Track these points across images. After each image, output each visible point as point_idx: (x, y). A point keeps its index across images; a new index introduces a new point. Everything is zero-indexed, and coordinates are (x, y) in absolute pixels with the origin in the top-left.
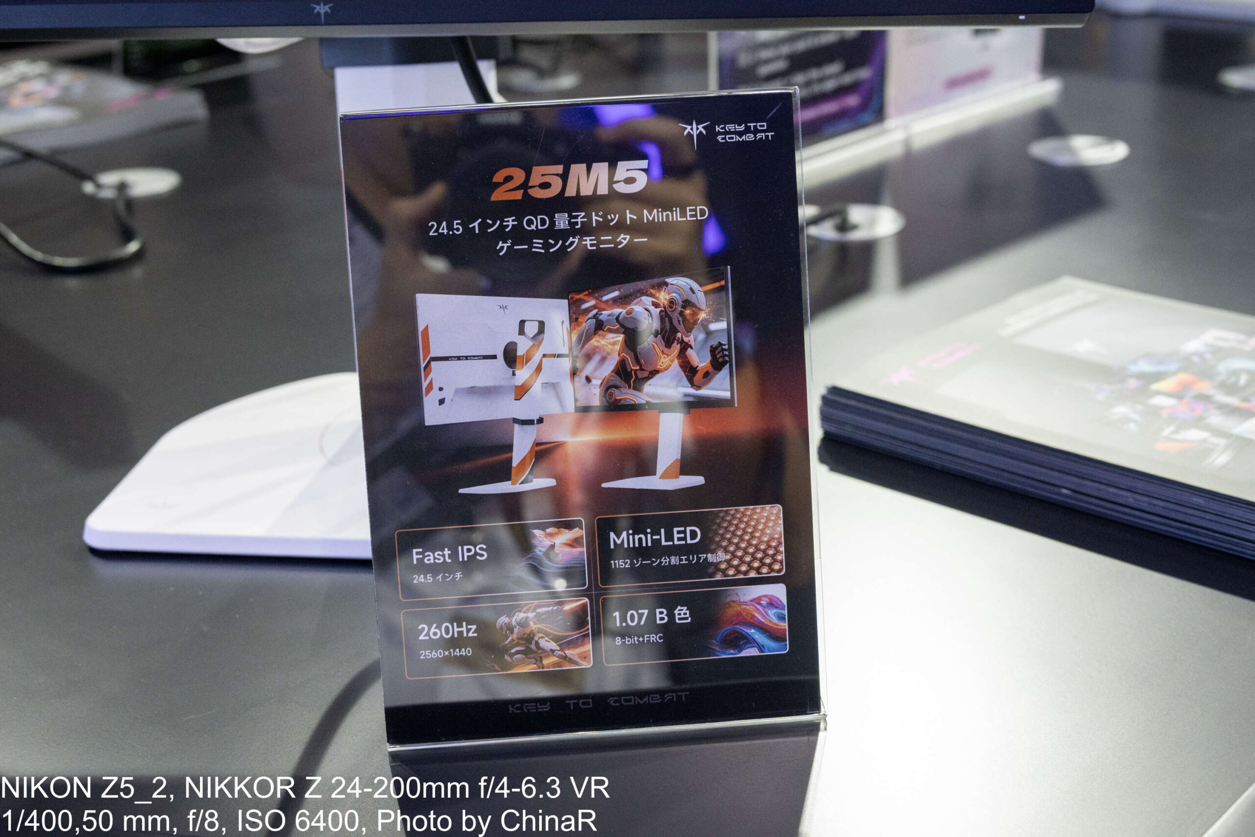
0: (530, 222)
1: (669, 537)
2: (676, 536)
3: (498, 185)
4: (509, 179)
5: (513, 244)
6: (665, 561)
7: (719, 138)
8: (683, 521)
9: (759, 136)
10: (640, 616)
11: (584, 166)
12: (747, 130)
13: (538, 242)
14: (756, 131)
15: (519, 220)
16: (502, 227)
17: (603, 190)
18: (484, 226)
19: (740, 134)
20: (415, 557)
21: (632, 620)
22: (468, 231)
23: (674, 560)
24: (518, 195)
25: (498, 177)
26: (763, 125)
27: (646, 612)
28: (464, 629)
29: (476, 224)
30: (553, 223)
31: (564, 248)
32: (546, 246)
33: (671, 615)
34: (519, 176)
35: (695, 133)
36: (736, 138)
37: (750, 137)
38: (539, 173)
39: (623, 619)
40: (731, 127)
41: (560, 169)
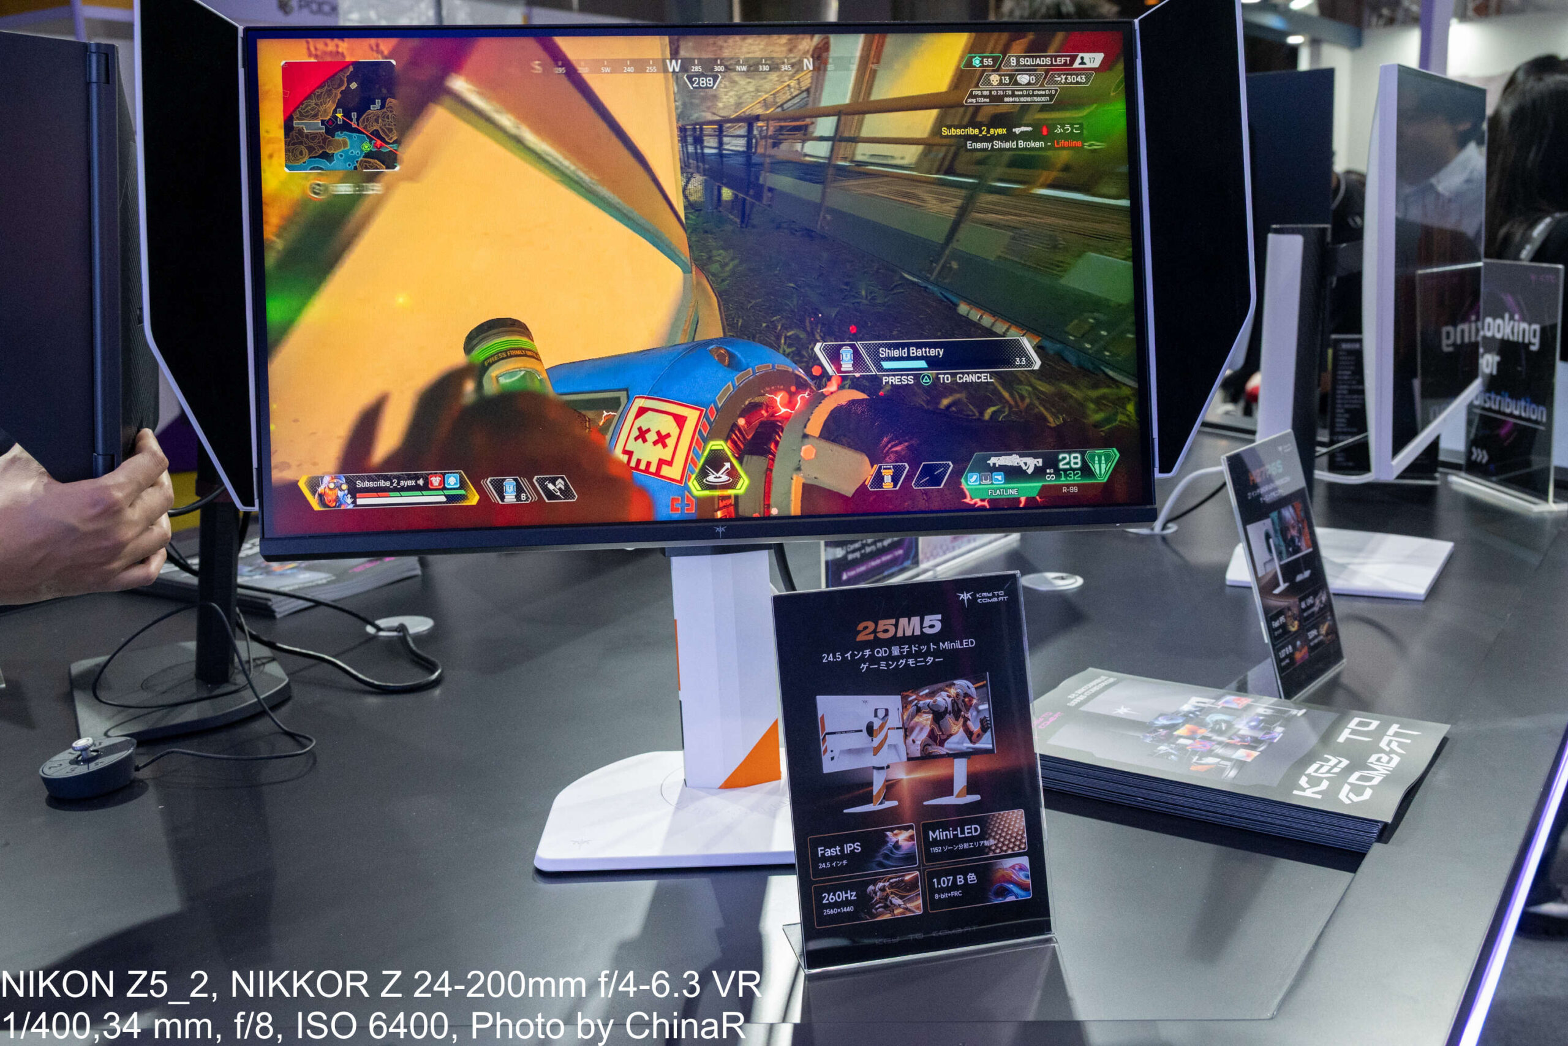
0: (878, 652)
1: (963, 832)
2: (966, 831)
3: (860, 632)
4: (866, 628)
5: (870, 665)
6: (961, 846)
7: (979, 601)
8: (971, 822)
9: (1000, 599)
10: (948, 880)
11: (906, 619)
12: (994, 596)
13: (883, 664)
14: (998, 596)
15: (872, 651)
16: (863, 656)
17: (917, 632)
18: (853, 655)
19: (990, 598)
20: (820, 852)
21: (944, 883)
22: (844, 659)
23: (966, 846)
24: (871, 637)
25: (860, 627)
26: (1002, 593)
27: (951, 878)
28: (849, 895)
29: (849, 655)
30: (891, 652)
31: (897, 665)
32: (888, 665)
33: (966, 879)
34: (871, 625)
35: (966, 598)
36: (988, 601)
37: (995, 600)
38: (883, 624)
39: (939, 883)
40: (985, 594)
41: (893, 621)
